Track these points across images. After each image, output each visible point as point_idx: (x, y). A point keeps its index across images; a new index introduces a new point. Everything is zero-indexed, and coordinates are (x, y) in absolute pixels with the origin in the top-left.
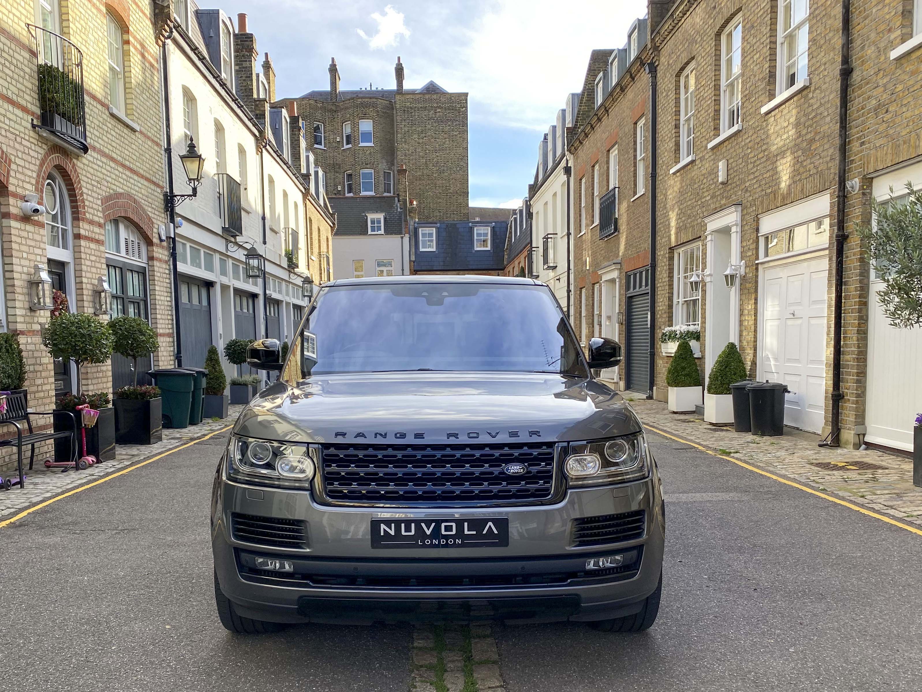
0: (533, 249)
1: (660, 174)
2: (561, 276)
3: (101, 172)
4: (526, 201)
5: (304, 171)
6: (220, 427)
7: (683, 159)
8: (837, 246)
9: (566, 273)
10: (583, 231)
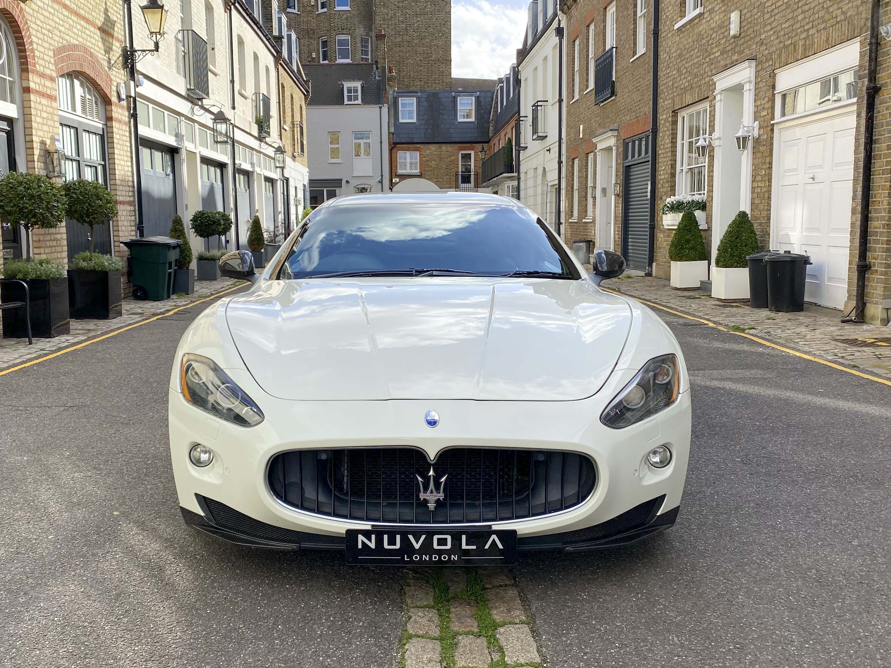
0: (521, 119)
1: (663, 31)
2: (551, 147)
3: (53, 20)
4: (514, 68)
5: (276, 33)
6: (186, 303)
7: (689, 13)
8: (868, 100)
9: (558, 143)
10: (577, 97)
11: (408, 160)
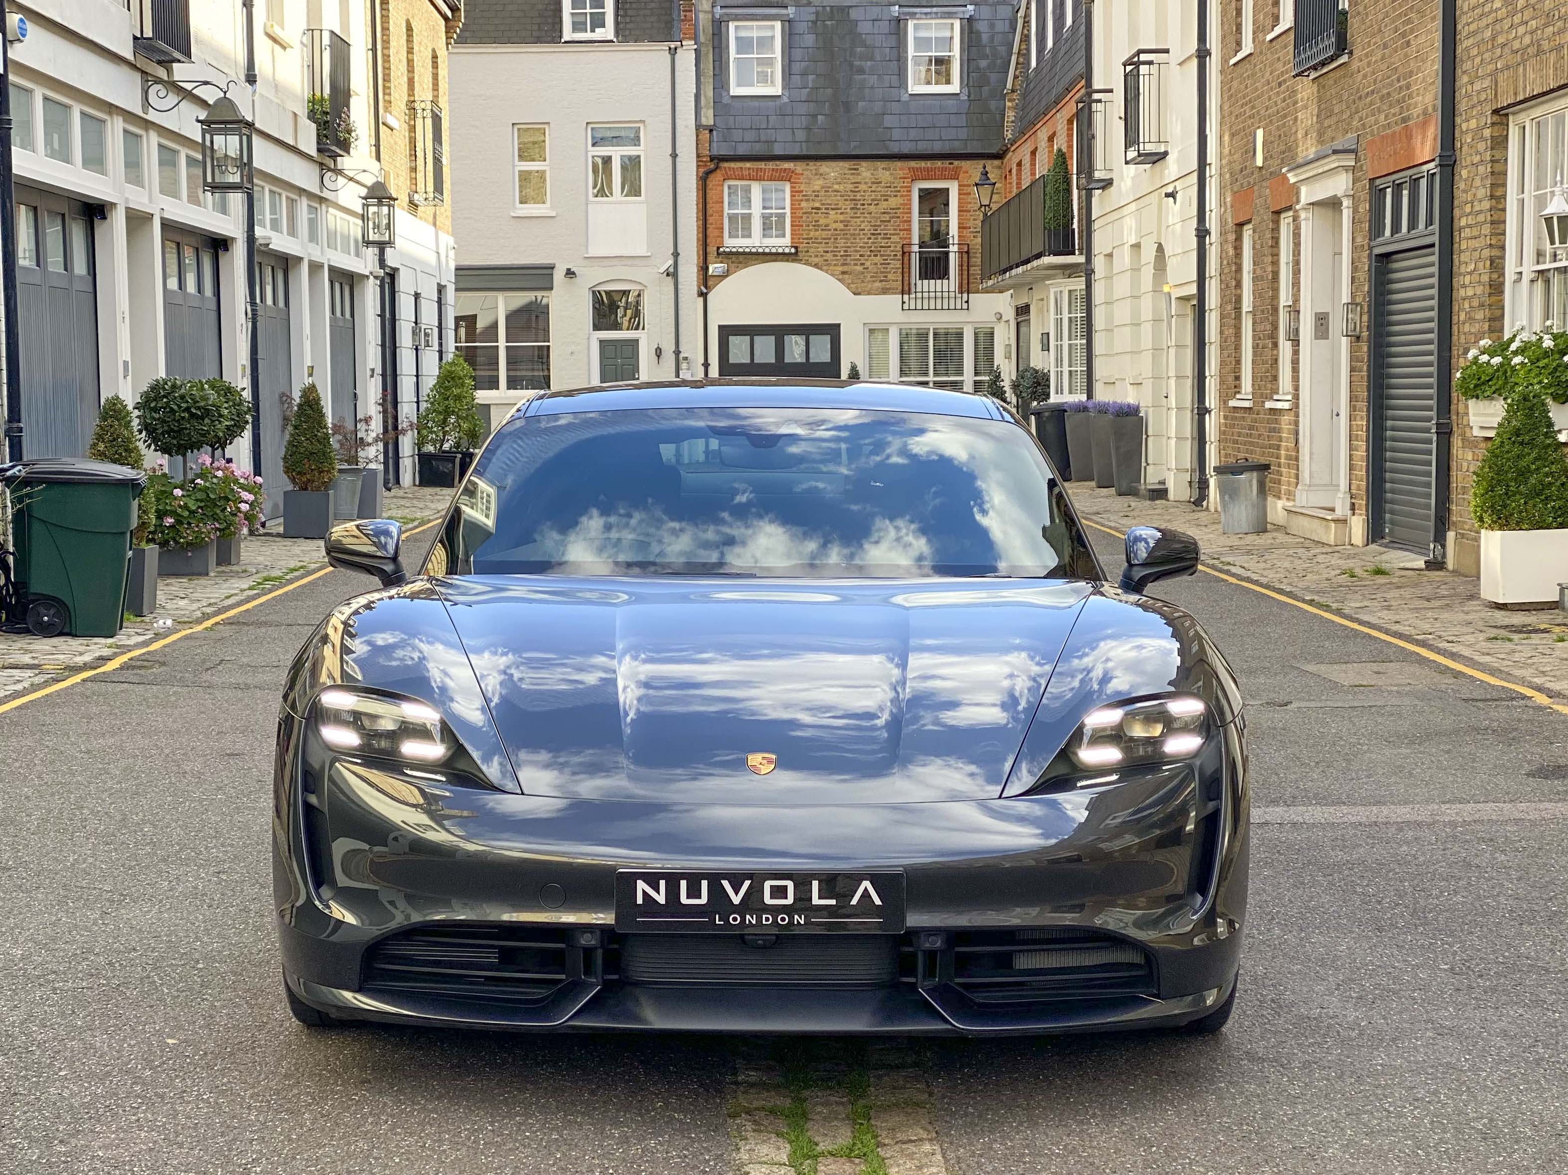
0: (1096, 96)
2: (1179, 186)
9: (1194, 178)
10: (1247, 48)
11: (756, 210)
